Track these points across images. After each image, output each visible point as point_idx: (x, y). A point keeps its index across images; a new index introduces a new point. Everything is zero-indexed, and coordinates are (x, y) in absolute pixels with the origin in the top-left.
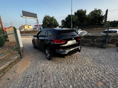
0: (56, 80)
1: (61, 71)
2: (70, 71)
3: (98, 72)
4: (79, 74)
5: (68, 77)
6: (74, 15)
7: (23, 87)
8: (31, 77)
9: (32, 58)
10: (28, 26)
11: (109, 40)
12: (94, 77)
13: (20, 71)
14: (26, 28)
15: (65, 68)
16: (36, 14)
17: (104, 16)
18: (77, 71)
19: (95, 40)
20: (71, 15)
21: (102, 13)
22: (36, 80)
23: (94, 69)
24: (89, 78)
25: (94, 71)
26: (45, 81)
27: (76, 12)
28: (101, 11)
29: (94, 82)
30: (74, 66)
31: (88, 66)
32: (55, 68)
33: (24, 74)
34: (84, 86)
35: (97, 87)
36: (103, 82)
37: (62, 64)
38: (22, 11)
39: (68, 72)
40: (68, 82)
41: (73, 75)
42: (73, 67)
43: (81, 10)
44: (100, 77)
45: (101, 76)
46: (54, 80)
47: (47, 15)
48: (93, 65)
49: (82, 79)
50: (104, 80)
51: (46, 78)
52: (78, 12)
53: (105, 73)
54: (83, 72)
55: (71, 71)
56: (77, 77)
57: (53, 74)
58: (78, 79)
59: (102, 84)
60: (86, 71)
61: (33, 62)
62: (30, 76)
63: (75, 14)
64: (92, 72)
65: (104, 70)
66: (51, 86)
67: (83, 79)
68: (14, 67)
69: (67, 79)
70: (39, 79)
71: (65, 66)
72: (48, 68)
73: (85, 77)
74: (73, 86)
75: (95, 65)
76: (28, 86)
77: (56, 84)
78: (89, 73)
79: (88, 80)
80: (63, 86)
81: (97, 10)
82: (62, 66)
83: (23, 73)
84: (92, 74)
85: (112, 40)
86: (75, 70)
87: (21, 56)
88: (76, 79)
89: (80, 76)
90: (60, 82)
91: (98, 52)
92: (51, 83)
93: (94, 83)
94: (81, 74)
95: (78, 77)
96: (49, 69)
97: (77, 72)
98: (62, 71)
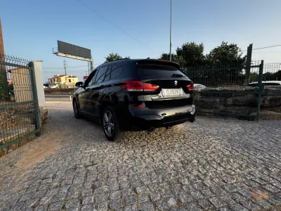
0: (125, 185)
1: (141, 164)
2: (169, 166)
3: (247, 167)
4: (195, 173)
5: (163, 179)
6: (175, 56)
7: (25, 202)
8: (53, 178)
9: (65, 136)
10: (70, 77)
11: (264, 101)
12: (240, 179)
13: (28, 163)
14: (63, 82)
15: (155, 158)
16: (90, 50)
17: (244, 58)
18: (187, 164)
19: (230, 101)
20: (169, 56)
21: (239, 53)
22: (67, 185)
23: (234, 162)
24: (224, 181)
25: (236, 165)
26: (94, 187)
27: (181, 47)
28: (237, 48)
29: (240, 192)
30: (180, 155)
31: (219, 155)
32: (126, 157)
33: (37, 170)
34: (214, 200)
35: (253, 202)
36: (267, 190)
37: (146, 150)
38: (58, 42)
39: (161, 167)
40: (163, 190)
41: (178, 173)
42: (176, 157)
43: (193, 44)
44: (257, 180)
45: (259, 176)
46: (119, 184)
47: (114, 54)
48: (231, 152)
49: (205, 182)
50: (270, 187)
51: (97, 180)
52: (185, 48)
53: (268, 169)
54: (204, 167)
55: (172, 166)
56: (188, 178)
57: (118, 171)
58: (192, 183)
59: (266, 197)
60: (215, 166)
61: (68, 144)
62: (51, 175)
63: (179, 52)
64: (230, 167)
65: (263, 164)
66: (109, 199)
67: (208, 182)
68: (13, 154)
69: (158, 183)
70: (76, 182)
71: (153, 154)
72: (105, 158)
73: (212, 179)
74: (179, 201)
75: (237, 151)
76: (39, 201)
77: (125, 195)
78: (222, 169)
79: (222, 187)
80: (146, 199)
81: (228, 44)
82: (145, 153)
83: (35, 168)
84: (233, 173)
85: (271, 100)
86: (182, 162)
87: (36, 128)
88: (187, 183)
89: (198, 176)
90: (139, 190)
91: (240, 128)
92: (110, 192)
93: (241, 194)
94: (199, 172)
95: (193, 177)
96: (110, 161)
97: (189, 167)
98: (144, 166)
